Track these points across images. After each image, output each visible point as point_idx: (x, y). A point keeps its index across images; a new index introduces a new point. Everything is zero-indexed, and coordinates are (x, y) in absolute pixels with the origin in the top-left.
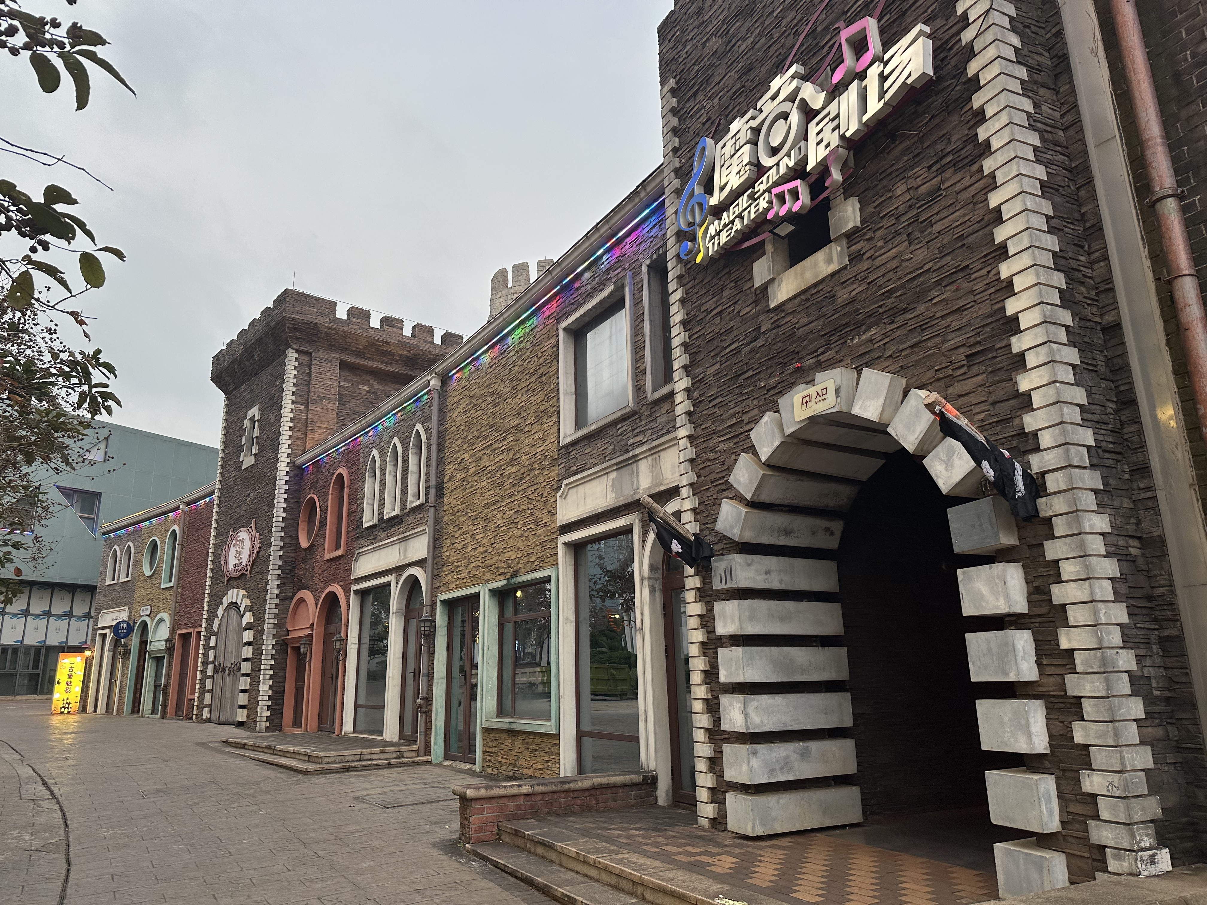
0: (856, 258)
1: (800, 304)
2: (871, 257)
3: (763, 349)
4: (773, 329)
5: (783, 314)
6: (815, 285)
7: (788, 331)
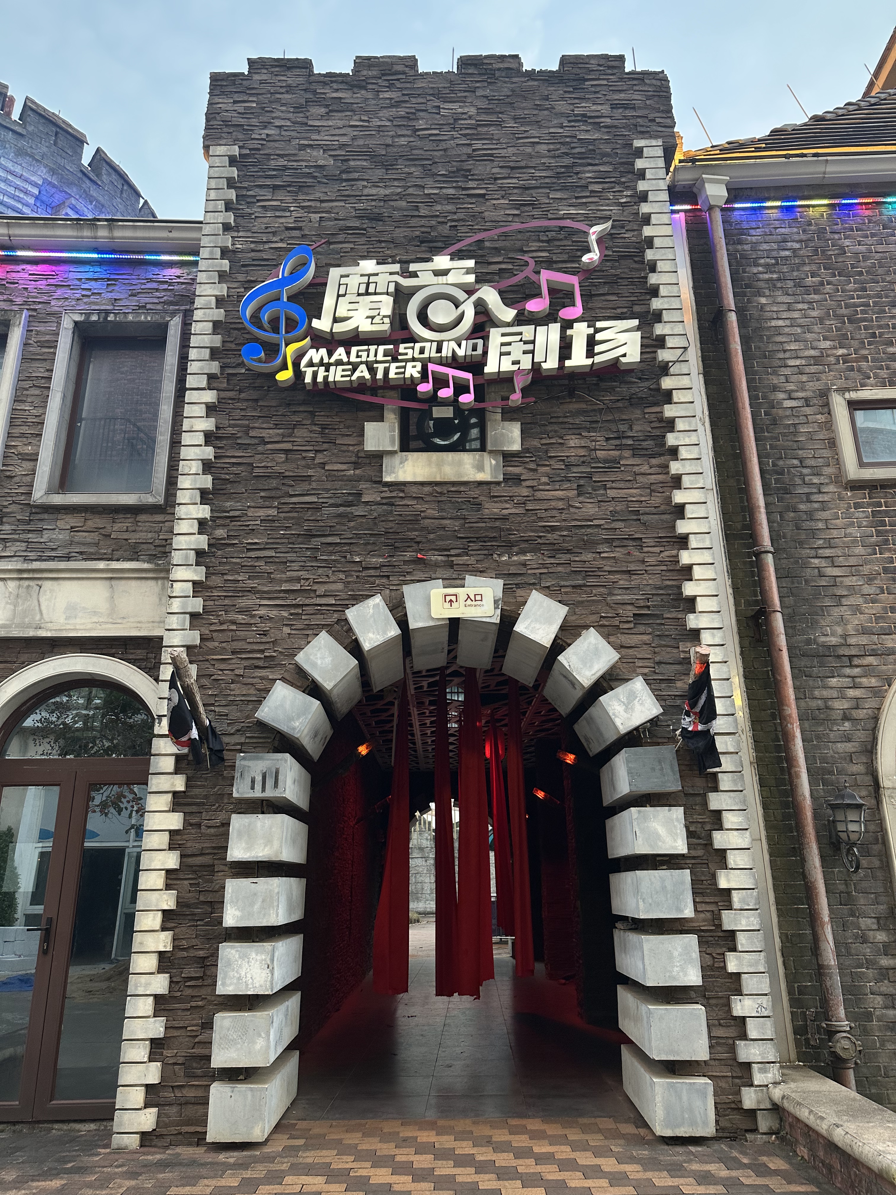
0: (511, 480)
1: (431, 494)
2: (532, 487)
3: (360, 520)
4: (383, 504)
5: (401, 495)
6: (453, 484)
7: (407, 515)
